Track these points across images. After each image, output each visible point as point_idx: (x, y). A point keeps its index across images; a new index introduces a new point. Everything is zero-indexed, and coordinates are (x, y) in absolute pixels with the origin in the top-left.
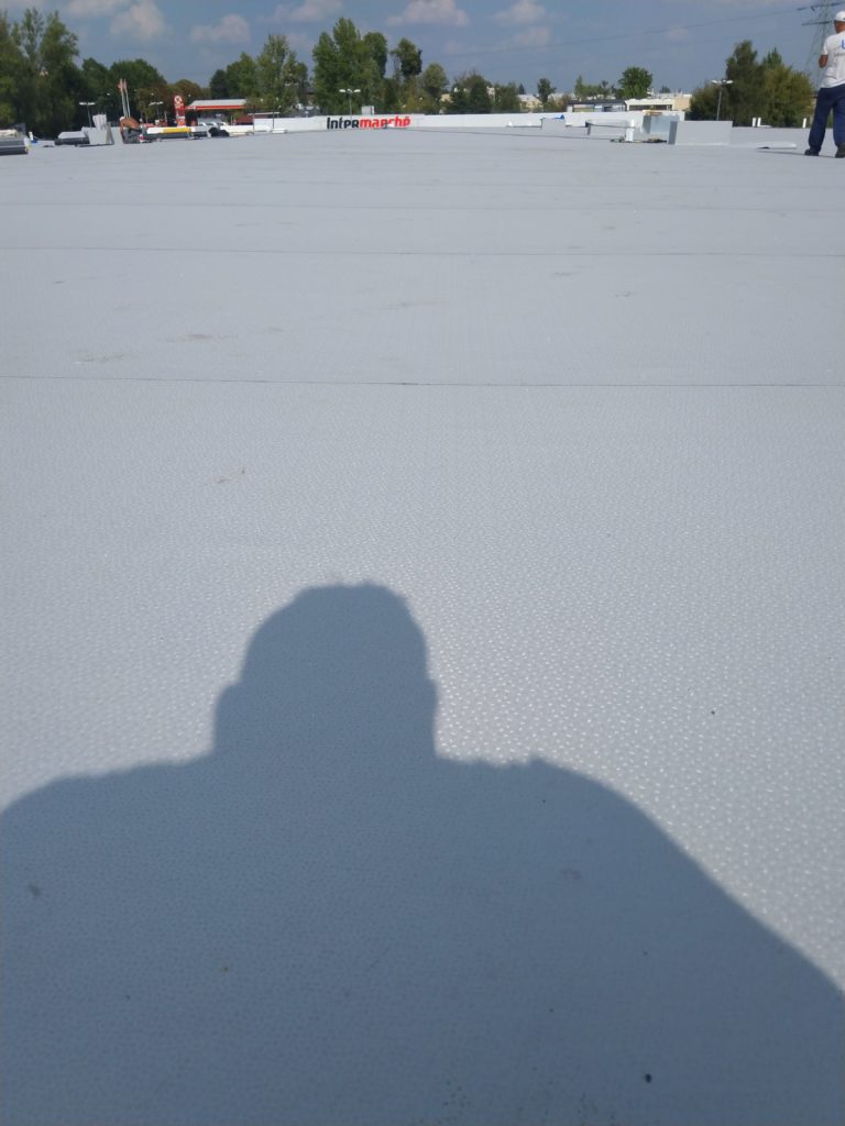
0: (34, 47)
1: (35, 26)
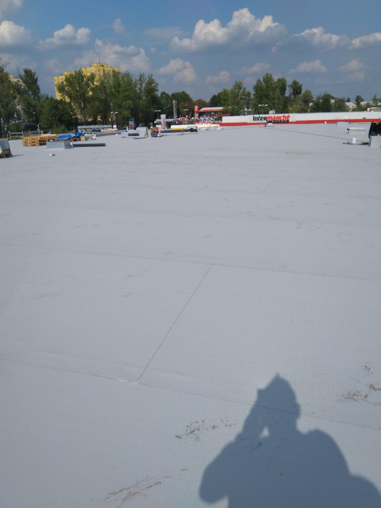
0: (141, 88)
1: (143, 80)
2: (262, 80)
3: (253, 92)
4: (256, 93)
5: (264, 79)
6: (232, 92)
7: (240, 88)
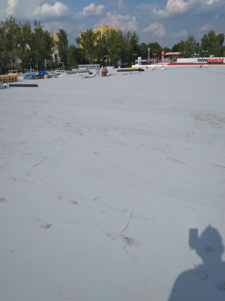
0: (128, 40)
1: (129, 35)
2: (207, 35)
3: (201, 43)
4: (203, 43)
5: (209, 34)
6: (187, 43)
7: (192, 40)
